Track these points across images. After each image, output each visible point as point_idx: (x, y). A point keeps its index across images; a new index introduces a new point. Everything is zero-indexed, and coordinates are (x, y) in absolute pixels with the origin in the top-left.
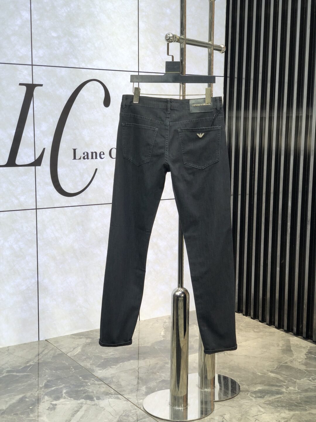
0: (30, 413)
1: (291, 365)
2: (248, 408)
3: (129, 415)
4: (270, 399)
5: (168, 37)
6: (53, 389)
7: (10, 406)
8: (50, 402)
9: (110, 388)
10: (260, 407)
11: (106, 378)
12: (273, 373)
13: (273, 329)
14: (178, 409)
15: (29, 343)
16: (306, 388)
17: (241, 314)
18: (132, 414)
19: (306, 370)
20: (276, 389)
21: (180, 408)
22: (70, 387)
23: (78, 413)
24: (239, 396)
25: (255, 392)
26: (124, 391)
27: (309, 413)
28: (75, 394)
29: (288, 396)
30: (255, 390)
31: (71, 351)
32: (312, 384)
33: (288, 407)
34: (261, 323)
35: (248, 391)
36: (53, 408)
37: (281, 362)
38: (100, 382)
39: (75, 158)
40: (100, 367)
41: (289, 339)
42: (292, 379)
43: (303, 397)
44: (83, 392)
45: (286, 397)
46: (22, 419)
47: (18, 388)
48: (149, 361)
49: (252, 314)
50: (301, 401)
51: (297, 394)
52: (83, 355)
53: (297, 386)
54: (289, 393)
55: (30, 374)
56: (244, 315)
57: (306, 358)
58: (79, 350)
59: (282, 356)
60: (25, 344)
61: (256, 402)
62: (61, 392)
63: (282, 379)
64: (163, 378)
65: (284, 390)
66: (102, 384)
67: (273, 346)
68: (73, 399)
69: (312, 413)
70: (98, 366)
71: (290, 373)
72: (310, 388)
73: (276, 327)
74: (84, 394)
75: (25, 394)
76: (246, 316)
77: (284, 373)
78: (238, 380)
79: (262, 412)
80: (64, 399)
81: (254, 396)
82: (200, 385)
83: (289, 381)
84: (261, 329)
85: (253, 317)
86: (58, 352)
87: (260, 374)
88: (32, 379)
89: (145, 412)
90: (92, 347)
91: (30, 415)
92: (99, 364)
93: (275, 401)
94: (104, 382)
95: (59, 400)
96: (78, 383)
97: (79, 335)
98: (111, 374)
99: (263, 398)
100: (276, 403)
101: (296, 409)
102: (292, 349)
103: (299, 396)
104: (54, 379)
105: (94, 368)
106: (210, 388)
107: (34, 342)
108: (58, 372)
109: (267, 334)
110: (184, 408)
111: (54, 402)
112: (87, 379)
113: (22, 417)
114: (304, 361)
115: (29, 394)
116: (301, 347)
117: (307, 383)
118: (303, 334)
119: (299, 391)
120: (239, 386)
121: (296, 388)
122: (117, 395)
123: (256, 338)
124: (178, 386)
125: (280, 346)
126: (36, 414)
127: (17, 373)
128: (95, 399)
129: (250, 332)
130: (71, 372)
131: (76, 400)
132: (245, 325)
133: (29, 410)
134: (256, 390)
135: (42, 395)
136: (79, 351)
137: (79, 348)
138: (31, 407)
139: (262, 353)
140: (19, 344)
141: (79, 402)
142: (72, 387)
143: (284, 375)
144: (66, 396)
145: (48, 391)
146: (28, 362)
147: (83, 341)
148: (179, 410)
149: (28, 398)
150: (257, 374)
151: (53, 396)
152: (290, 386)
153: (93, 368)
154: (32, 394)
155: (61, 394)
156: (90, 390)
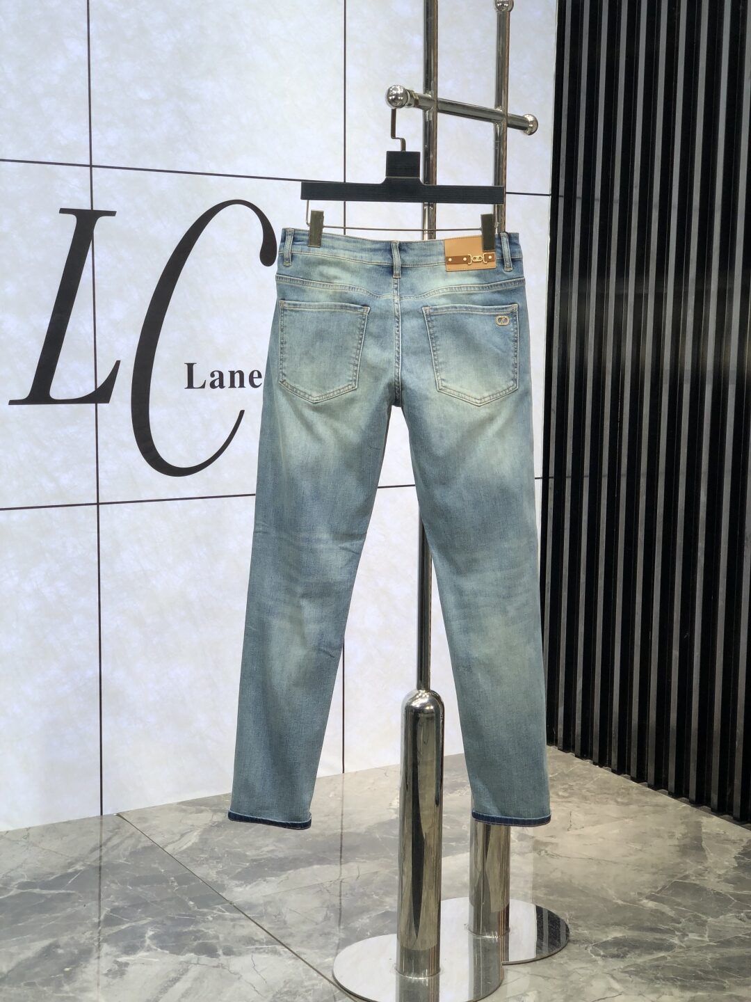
0: (63, 982)
1: (698, 882)
2: (583, 982)
3: (297, 991)
4: (640, 961)
5: (392, 95)
6: (123, 927)
7: (19, 964)
8: (114, 959)
9: (259, 927)
10: (612, 981)
11: (251, 906)
12: (652, 900)
13: (663, 798)
14: (415, 981)
15: (77, 820)
16: (729, 937)
17: (588, 762)
18: (304, 990)
19: (732, 895)
20: (657, 939)
21: (420, 978)
22: (165, 925)
23: (178, 985)
24: (564, 952)
25: (604, 945)
26: (291, 935)
27: (731, 996)
28: (173, 941)
29: (682, 955)
30: (605, 940)
31: (174, 840)
32: (744, 928)
33: (681, 980)
34: (634, 784)
35: (587, 941)
36: (119, 971)
37: (676, 876)
38: (237, 915)
39: (190, 385)
40: (239, 880)
41: (698, 822)
42: (699, 914)
43: (719, 959)
44: (193, 937)
45: (678, 957)
46: (43, 996)
47: (41, 925)
48: (358, 868)
49: (614, 760)
50: (714, 968)
51: (705, 951)
52: (203, 851)
53: (707, 933)
54: (688, 947)
55: (73, 892)
56: (595, 764)
57: (737, 865)
58: (193, 838)
59: (679, 860)
60: (68, 822)
61: (604, 967)
62: (142, 936)
63: (672, 915)
64: (387, 907)
65: (676, 941)
66: (239, 919)
67: (659, 836)
68: (167, 952)
69: (737, 997)
70: (234, 878)
71: (695, 901)
72: (740, 937)
73: (670, 794)
74: (195, 940)
75: (55, 939)
76: (601, 767)
77: (679, 900)
78: (568, 917)
79: (616, 991)
80: (148, 951)
81: (602, 953)
82: (472, 926)
83: (690, 920)
84: (635, 797)
85: (616, 768)
86: (144, 842)
87: (620, 902)
88: (77, 904)
89: (336, 986)
90: (226, 832)
91: (63, 986)
92: (240, 873)
93: (651, 967)
94: (246, 913)
95: (135, 954)
96: (184, 915)
97: (198, 805)
98: (265, 896)
99: (622, 957)
100: (651, 972)
101: (700, 986)
102: (704, 844)
103: (709, 956)
104: (129, 904)
105: (226, 882)
106: (497, 933)
107: (89, 819)
108: (139, 888)
109: (647, 808)
110: (430, 978)
111: (124, 959)
112: (207, 906)
113: (44, 992)
114: (732, 873)
115: (65, 937)
116: (727, 840)
117: (733, 926)
118: (734, 810)
119: (711, 943)
120: (568, 930)
121: (706, 936)
122: (272, 944)
123: (618, 819)
124: (417, 926)
125: (676, 837)
126: (77, 985)
127: (42, 889)
128: (220, 952)
129: (607, 803)
130: (169, 890)
131: (175, 955)
132: (595, 787)
133: (62, 975)
134: (609, 938)
135: (95, 941)
136: (193, 841)
137: (195, 834)
138: (67, 969)
139: (631, 854)
140: (55, 822)
141: (182, 958)
142: (169, 923)
143: (679, 904)
144: (154, 944)
145: (111, 932)
146: (71, 864)
147: (206, 818)
148: (420, 982)
149: (61, 948)
150: (614, 901)
151: (121, 944)
152: (692, 932)
153: (223, 881)
154: (72, 938)
155: (142, 940)
156: (211, 932)
